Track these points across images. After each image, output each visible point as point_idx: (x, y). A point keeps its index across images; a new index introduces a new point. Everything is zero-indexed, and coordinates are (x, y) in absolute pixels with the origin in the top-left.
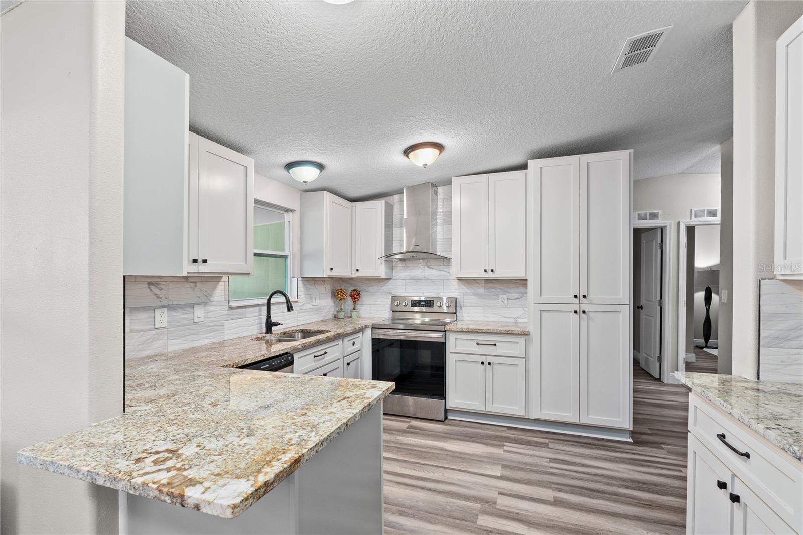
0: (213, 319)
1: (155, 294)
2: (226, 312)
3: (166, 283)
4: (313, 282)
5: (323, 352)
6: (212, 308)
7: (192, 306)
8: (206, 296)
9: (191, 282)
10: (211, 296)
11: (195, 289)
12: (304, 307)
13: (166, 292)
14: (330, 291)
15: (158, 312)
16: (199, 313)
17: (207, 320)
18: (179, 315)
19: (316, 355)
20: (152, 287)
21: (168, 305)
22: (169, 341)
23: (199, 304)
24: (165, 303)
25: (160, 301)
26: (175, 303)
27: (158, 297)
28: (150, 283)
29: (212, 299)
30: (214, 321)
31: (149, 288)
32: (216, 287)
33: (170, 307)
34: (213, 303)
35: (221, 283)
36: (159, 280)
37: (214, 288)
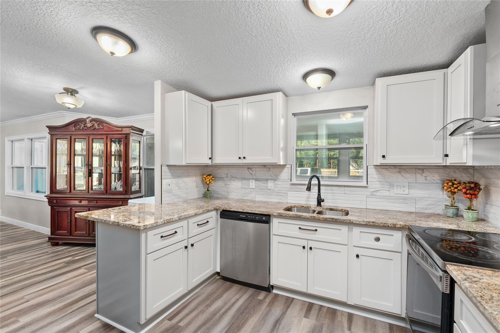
0: (280, 189)
1: (251, 173)
2: (289, 186)
3: (255, 168)
4: (398, 170)
5: (314, 229)
6: (279, 183)
7: (267, 180)
8: (276, 176)
9: (268, 168)
10: (279, 176)
11: (269, 172)
12: (378, 194)
13: (255, 172)
14: (439, 182)
15: (251, 181)
16: (270, 184)
17: (276, 189)
18: (261, 184)
19: (302, 227)
20: (249, 170)
21: (256, 178)
22: (256, 195)
23: (271, 179)
24: (255, 177)
25: (252, 176)
26: (259, 178)
27: (251, 175)
28: (248, 168)
29: (279, 177)
30: (280, 190)
31: (248, 170)
32: (282, 171)
33: (256, 180)
34: (280, 180)
35: (285, 169)
36: (252, 167)
37: (281, 172)
